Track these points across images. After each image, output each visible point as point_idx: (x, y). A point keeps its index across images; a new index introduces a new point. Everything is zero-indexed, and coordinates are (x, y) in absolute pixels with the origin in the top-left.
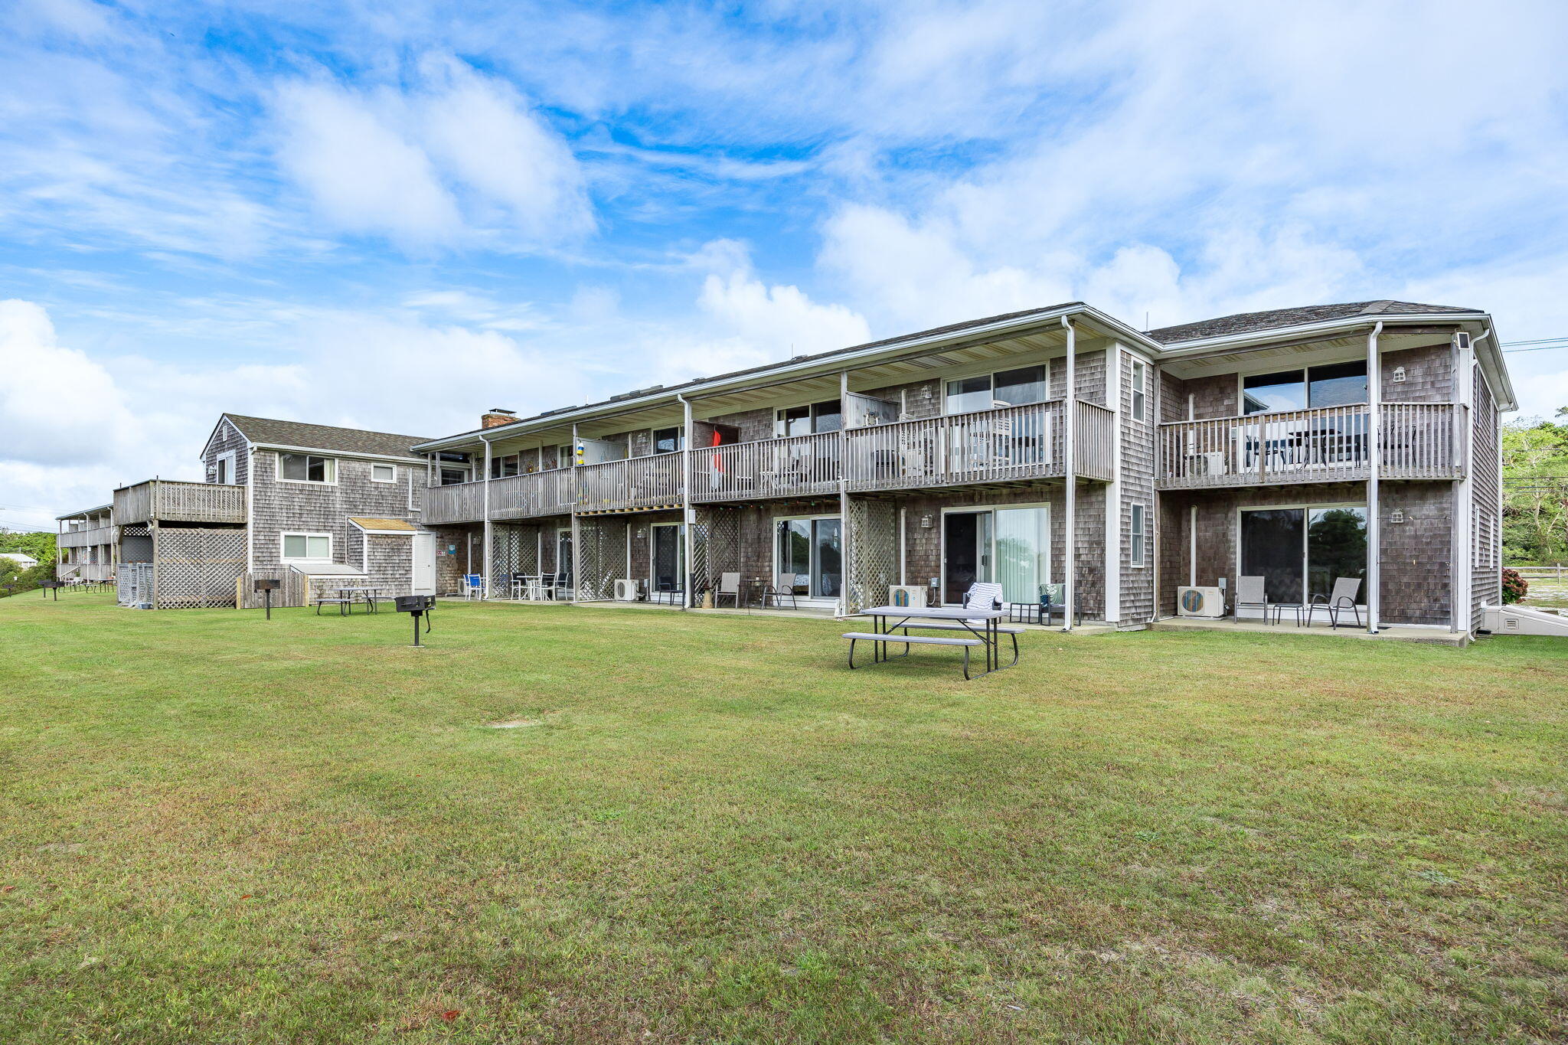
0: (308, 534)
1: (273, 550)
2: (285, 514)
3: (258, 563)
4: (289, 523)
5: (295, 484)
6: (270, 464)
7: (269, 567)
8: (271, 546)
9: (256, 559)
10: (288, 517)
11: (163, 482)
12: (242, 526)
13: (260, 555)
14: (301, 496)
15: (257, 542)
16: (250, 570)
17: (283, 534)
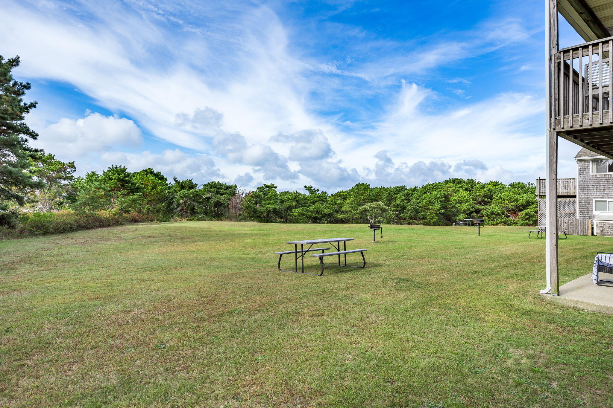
0: (608, 200)
1: (589, 208)
2: (595, 190)
3: (581, 214)
4: (598, 194)
5: (601, 175)
6: (587, 167)
7: (587, 216)
8: (588, 206)
9: (581, 212)
10: (597, 191)
11: (541, 180)
12: (575, 197)
13: (582, 210)
14: (604, 181)
15: (581, 204)
16: (577, 217)
17: (594, 200)
